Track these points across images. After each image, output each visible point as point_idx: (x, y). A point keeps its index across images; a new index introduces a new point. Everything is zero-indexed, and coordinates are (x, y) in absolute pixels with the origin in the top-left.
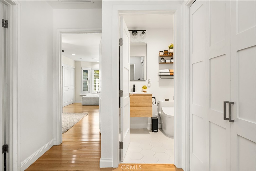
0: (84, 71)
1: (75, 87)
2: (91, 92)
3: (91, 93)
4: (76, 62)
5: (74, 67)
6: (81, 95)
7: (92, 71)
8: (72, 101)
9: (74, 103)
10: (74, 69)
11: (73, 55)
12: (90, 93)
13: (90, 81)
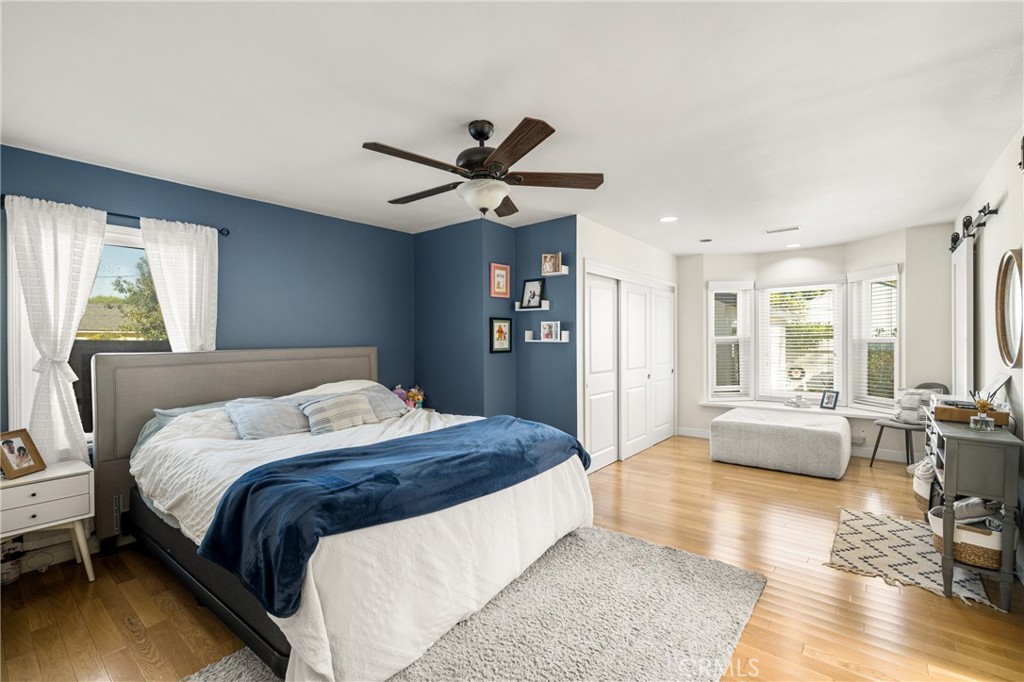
0: (719, 297)
1: (678, 370)
2: (751, 391)
3: (752, 397)
4: (679, 259)
5: (672, 284)
6: (706, 407)
7: (759, 294)
8: (664, 430)
9: (676, 438)
10: (673, 290)
11: (665, 220)
12: (747, 395)
13: (749, 342)
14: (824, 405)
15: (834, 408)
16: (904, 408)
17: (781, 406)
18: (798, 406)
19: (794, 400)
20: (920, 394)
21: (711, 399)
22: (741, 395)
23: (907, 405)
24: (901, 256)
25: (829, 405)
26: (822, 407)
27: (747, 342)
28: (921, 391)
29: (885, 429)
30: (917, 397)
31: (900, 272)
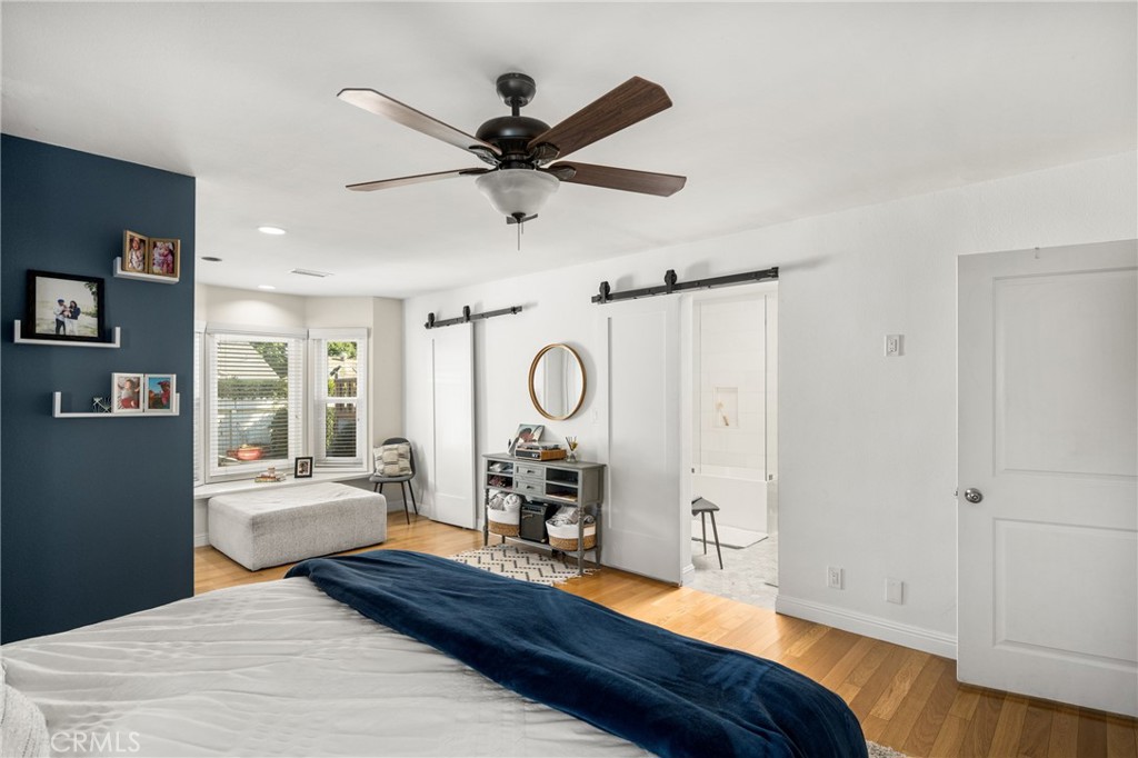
14: (299, 474)
15: (310, 476)
17: (252, 485)
18: (278, 480)
19: (266, 474)
20: (396, 449)
23: (388, 461)
24: (369, 321)
25: (305, 474)
26: (296, 477)
28: (396, 446)
30: (395, 452)
31: (369, 336)
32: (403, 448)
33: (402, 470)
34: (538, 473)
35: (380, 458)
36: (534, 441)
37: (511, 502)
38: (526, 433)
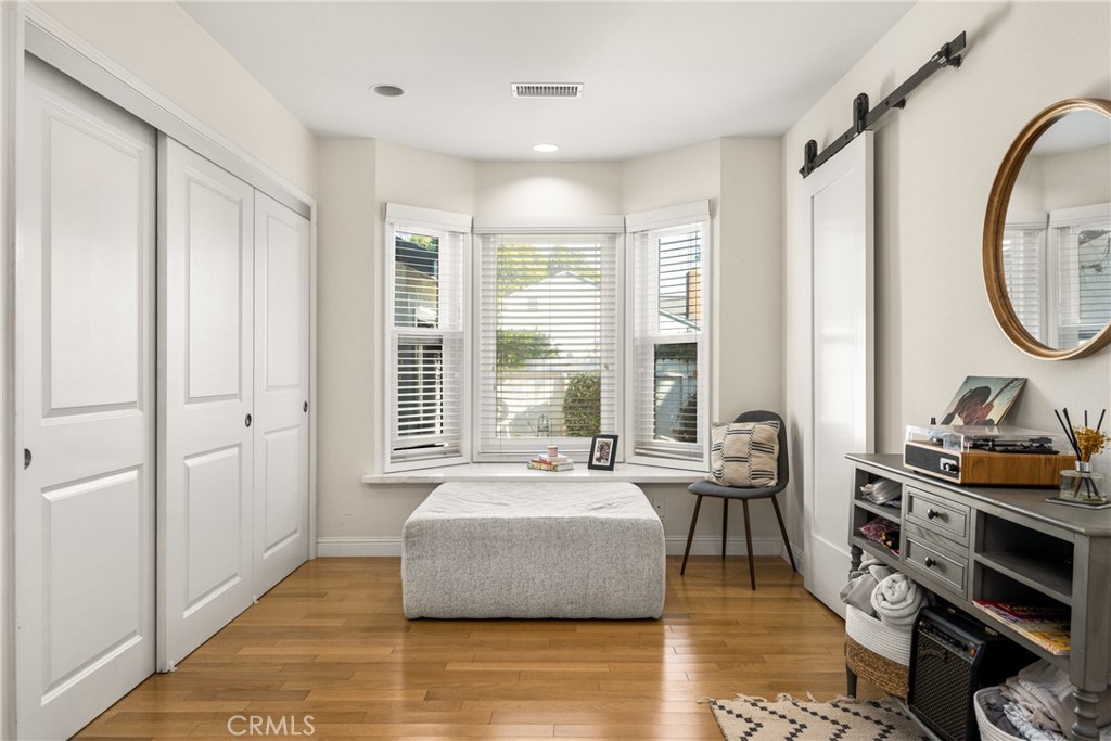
1: (315, 406)
5: (307, 199)
6: (383, 488)
7: (480, 244)
9: (313, 569)
10: (307, 212)
12: (456, 452)
13: (461, 341)
14: (595, 463)
15: (610, 468)
16: (729, 459)
17: (522, 472)
18: (554, 469)
19: (545, 457)
20: (749, 432)
21: (389, 467)
22: (445, 454)
23: (732, 454)
24: (712, 185)
25: (603, 463)
26: (591, 467)
27: (458, 343)
28: (750, 426)
29: (704, 498)
30: (746, 437)
31: (712, 214)
32: (763, 431)
33: (756, 474)
34: (957, 521)
35: (719, 448)
36: (990, 423)
37: (892, 593)
38: (974, 398)
